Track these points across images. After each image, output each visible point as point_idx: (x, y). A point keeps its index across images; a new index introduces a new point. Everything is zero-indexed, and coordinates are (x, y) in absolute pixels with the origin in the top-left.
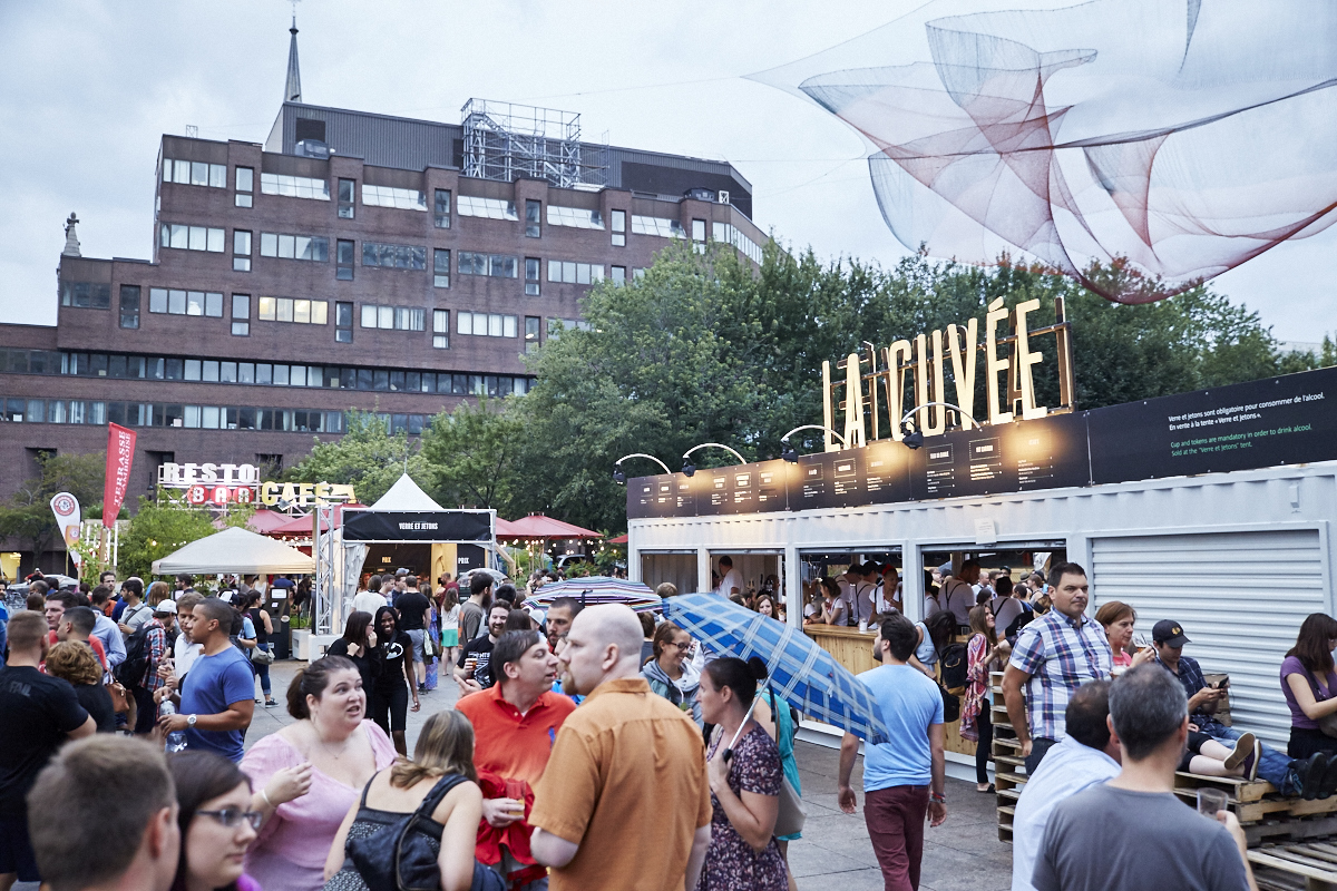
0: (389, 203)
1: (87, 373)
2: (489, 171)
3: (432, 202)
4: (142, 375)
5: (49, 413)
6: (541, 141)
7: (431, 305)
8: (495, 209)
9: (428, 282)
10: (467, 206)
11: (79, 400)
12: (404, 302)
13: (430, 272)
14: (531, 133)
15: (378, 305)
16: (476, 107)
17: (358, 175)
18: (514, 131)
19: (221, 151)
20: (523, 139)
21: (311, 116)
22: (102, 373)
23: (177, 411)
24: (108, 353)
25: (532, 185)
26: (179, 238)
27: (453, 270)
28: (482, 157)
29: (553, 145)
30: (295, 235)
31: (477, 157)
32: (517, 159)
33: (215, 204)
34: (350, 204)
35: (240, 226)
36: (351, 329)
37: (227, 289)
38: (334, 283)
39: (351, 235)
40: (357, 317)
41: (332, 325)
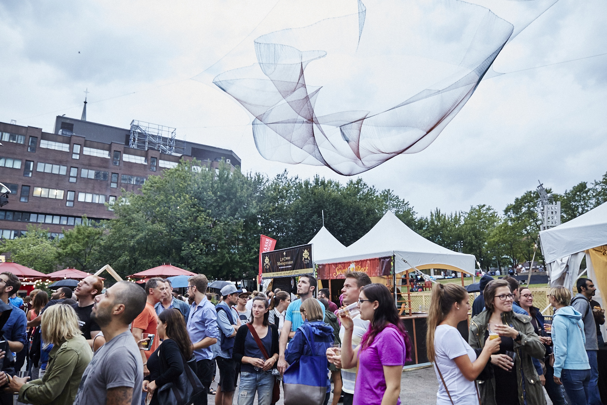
0: (95, 155)
2: (138, 146)
3: (112, 155)
6: (160, 137)
8: (140, 160)
9: (109, 185)
10: (126, 158)
12: (97, 192)
13: (109, 182)
14: (156, 134)
15: (86, 193)
16: (135, 123)
17: (82, 143)
18: (150, 133)
19: (24, 131)
20: (153, 136)
21: (68, 121)
25: (154, 152)
27: (119, 181)
28: (136, 141)
29: (165, 139)
30: (52, 164)
31: (134, 141)
32: (150, 143)
33: (19, 150)
34: (77, 154)
35: (28, 159)
36: (73, 201)
37: (20, 183)
38: (67, 183)
39: (77, 166)
40: (76, 197)
41: (65, 199)
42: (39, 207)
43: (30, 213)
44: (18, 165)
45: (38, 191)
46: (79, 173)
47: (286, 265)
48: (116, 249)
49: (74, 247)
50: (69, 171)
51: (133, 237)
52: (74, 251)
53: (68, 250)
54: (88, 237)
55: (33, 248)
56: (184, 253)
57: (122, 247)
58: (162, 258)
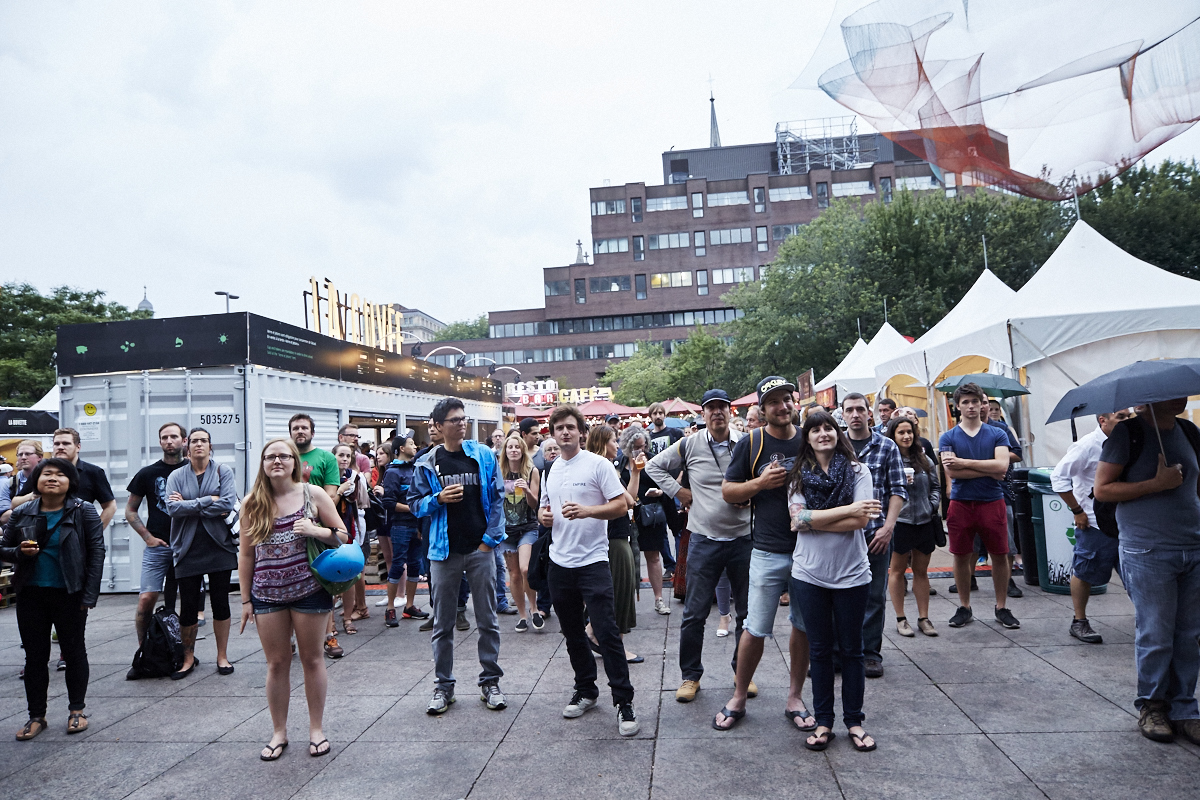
0: (727, 202)
1: (562, 332)
2: (793, 168)
4: (591, 330)
5: (544, 355)
6: (828, 141)
7: (757, 263)
8: (800, 193)
9: (755, 249)
10: (776, 195)
11: (559, 347)
12: (740, 265)
13: (755, 243)
14: (822, 137)
15: (722, 268)
16: (782, 129)
17: (704, 188)
18: (809, 138)
19: (621, 193)
20: (817, 142)
21: (679, 157)
22: (571, 331)
23: (610, 349)
24: (573, 319)
25: (821, 173)
27: (770, 239)
28: (789, 161)
29: (838, 141)
30: (668, 234)
31: (785, 161)
32: (813, 156)
33: (621, 223)
34: (700, 208)
35: (636, 234)
36: (707, 286)
37: (632, 273)
38: (694, 259)
39: (702, 228)
40: (710, 278)
41: (695, 286)
42: (662, 304)
44: (624, 246)
45: (660, 279)
46: (707, 239)
48: (744, 361)
49: (691, 365)
50: (692, 240)
51: (762, 343)
52: (690, 373)
53: (683, 371)
54: (705, 350)
55: (641, 373)
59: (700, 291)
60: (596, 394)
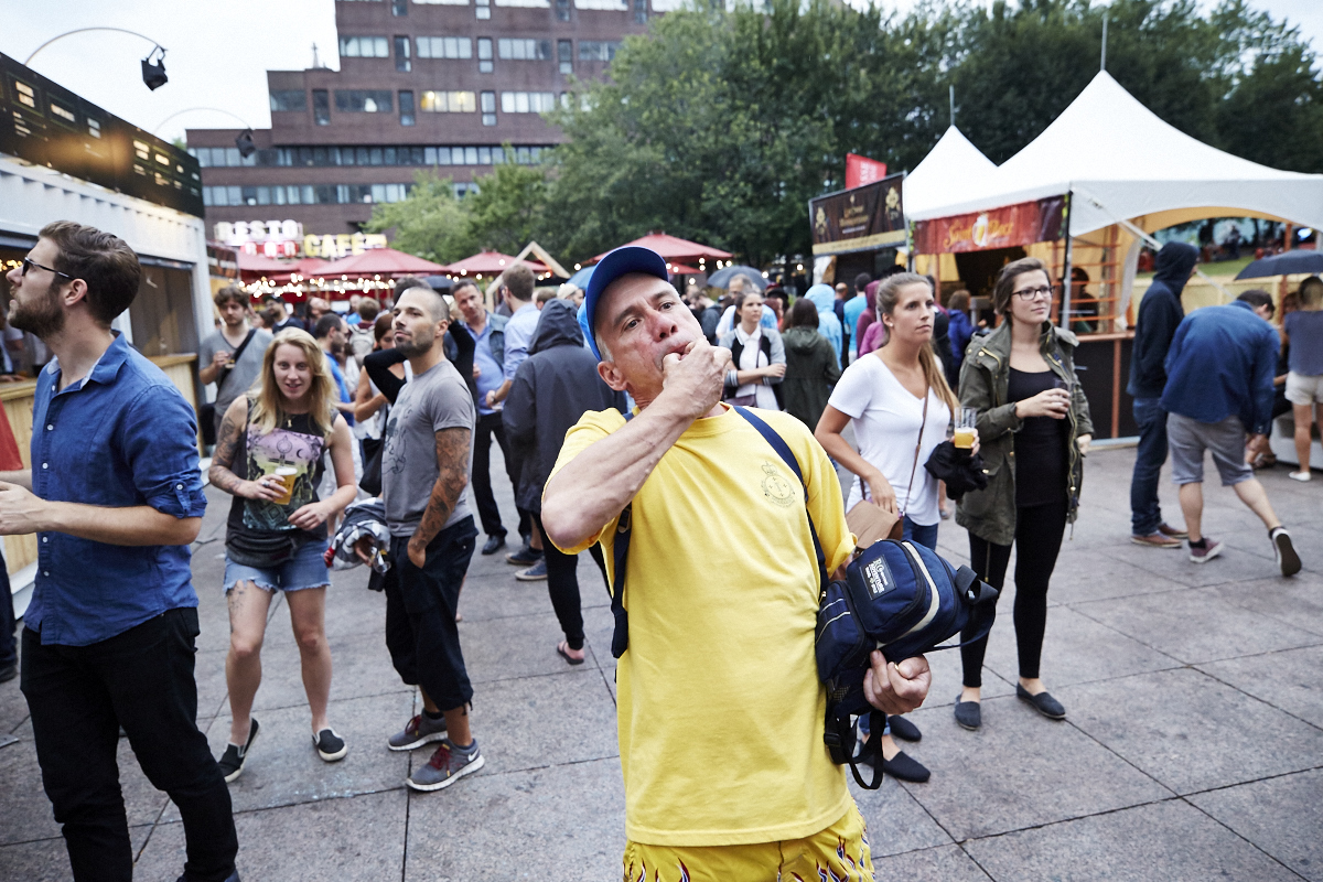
0: (519, 3)
1: (298, 163)
4: (339, 162)
5: (272, 196)
7: (559, 88)
8: (613, 1)
9: (555, 69)
11: (294, 184)
12: (537, 87)
13: (556, 61)
15: (515, 91)
22: (310, 163)
23: (365, 190)
24: (312, 147)
26: (352, 49)
27: (575, 58)
30: (443, 38)
33: (377, 16)
34: (485, 6)
35: (398, 32)
36: (495, 113)
37: (394, 87)
38: (477, 76)
39: (489, 34)
40: (498, 103)
41: (479, 113)
42: (436, 133)
43: (423, 146)
44: (382, 49)
45: (433, 100)
46: (495, 50)
47: (856, 226)
48: (575, 206)
49: (499, 208)
50: (475, 49)
51: (604, 178)
52: (499, 218)
53: (488, 216)
54: (520, 187)
55: (428, 217)
56: (707, 206)
57: (585, 203)
58: (664, 219)
59: (486, 120)
60: (362, 245)
